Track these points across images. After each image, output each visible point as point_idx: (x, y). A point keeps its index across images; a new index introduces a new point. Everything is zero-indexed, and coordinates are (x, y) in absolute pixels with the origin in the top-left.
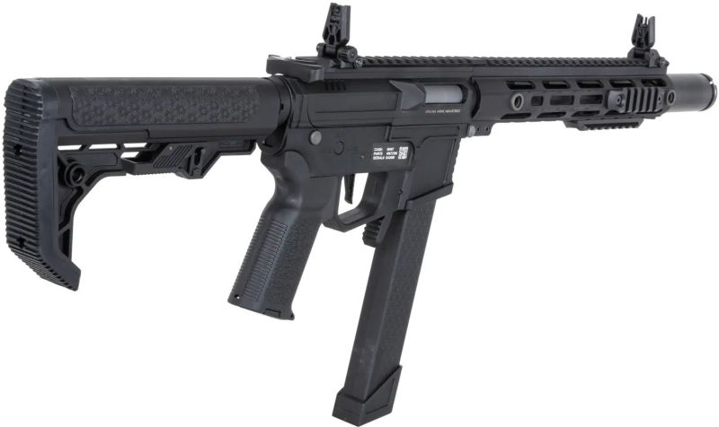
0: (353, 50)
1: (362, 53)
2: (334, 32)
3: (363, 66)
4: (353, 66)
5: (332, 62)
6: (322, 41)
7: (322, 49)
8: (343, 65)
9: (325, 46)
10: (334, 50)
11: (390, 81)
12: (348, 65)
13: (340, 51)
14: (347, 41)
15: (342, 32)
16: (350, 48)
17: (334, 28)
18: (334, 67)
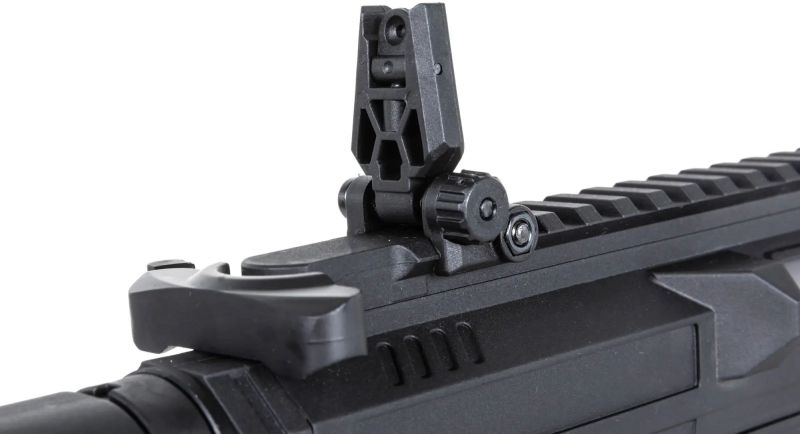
0: (489, 187)
1: (525, 187)
2: (394, 127)
3: (542, 244)
4: (501, 251)
5: (401, 256)
6: (354, 170)
7: (361, 204)
8: (454, 256)
9: (369, 192)
10: (404, 203)
11: (662, 280)
12: (477, 255)
13: (431, 200)
14: (454, 153)
15: (425, 115)
16: (470, 179)
17: (393, 111)
18: (416, 271)
